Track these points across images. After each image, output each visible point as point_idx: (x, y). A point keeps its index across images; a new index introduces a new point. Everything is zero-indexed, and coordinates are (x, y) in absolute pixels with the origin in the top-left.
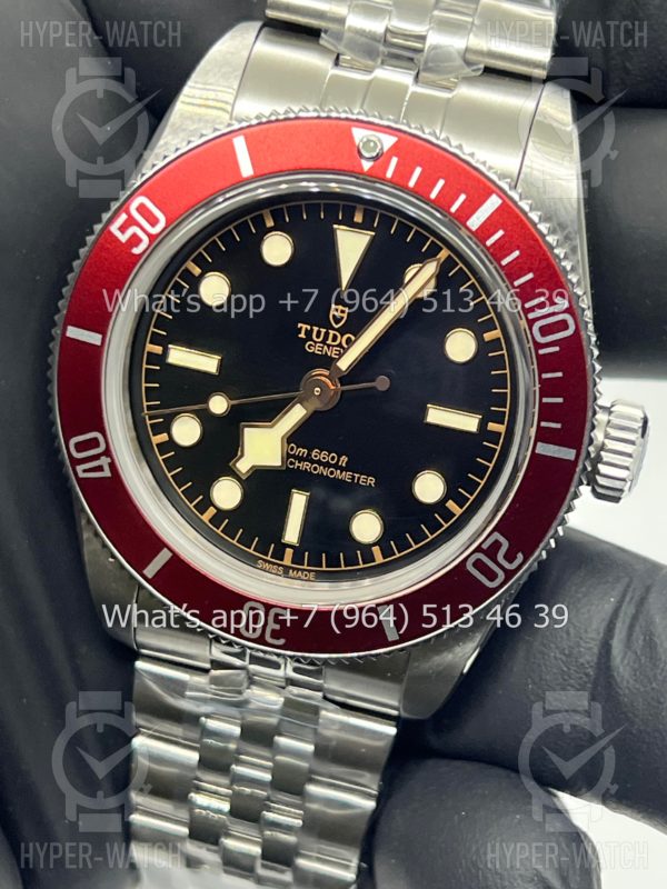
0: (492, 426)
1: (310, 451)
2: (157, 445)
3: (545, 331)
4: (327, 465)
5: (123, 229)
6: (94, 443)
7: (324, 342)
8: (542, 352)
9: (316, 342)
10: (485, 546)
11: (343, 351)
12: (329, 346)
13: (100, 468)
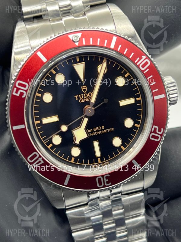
0: (138, 99)
1: (93, 129)
2: (50, 148)
3: (143, 66)
4: (99, 131)
5: (17, 92)
6: (35, 155)
7: (84, 98)
8: (145, 72)
9: (81, 99)
10: (152, 131)
11: (90, 98)
12: (85, 98)
13: (40, 162)
